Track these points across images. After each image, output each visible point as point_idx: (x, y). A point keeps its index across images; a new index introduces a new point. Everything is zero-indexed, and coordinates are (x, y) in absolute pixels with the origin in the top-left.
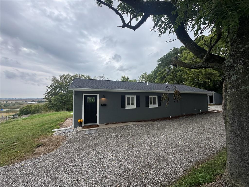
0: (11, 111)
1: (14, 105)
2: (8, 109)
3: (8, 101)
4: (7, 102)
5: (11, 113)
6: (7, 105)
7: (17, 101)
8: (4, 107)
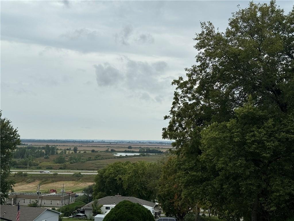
0: (82, 176)
1: (90, 159)
2: (78, 169)
3: (79, 149)
4: (75, 150)
5: (82, 182)
6: (76, 160)
7: (96, 149)
8: (69, 163)
